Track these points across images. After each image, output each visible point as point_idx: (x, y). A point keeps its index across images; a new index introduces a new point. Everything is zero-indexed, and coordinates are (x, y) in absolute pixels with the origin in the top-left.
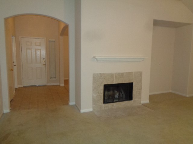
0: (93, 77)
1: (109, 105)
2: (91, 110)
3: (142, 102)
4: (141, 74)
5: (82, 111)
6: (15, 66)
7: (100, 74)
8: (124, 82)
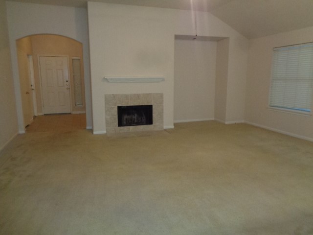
0: (105, 98)
1: (125, 129)
2: (105, 132)
3: (165, 127)
4: (162, 96)
5: (95, 133)
6: (33, 89)
7: (113, 95)
8: (141, 105)
